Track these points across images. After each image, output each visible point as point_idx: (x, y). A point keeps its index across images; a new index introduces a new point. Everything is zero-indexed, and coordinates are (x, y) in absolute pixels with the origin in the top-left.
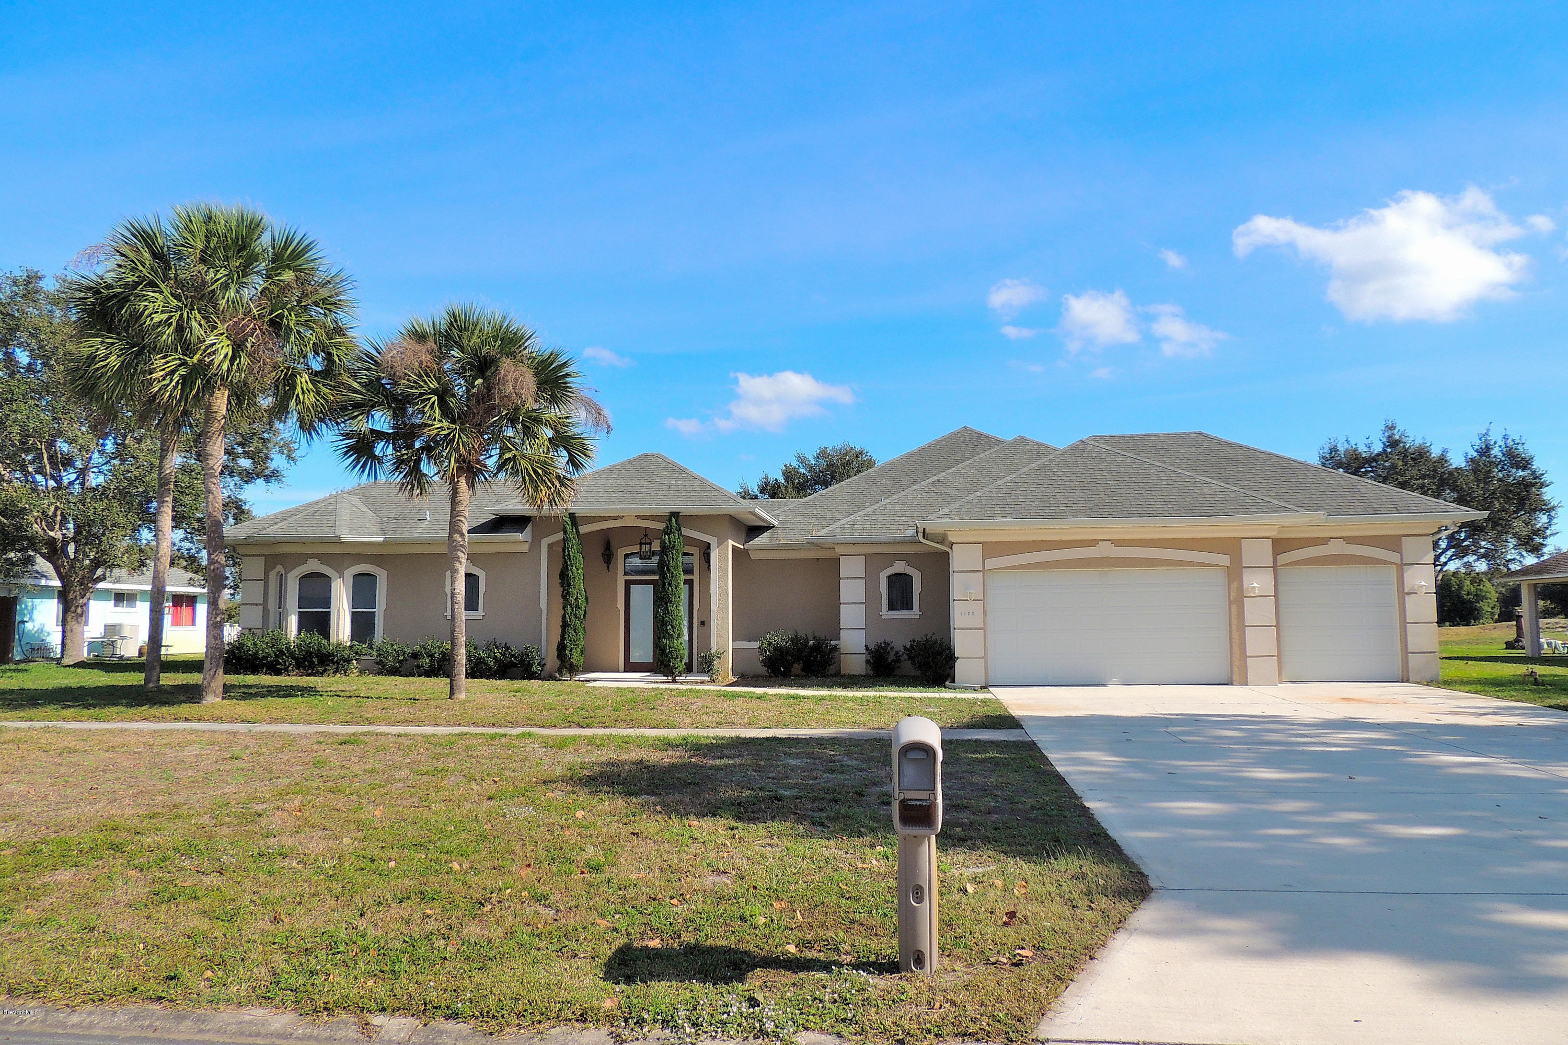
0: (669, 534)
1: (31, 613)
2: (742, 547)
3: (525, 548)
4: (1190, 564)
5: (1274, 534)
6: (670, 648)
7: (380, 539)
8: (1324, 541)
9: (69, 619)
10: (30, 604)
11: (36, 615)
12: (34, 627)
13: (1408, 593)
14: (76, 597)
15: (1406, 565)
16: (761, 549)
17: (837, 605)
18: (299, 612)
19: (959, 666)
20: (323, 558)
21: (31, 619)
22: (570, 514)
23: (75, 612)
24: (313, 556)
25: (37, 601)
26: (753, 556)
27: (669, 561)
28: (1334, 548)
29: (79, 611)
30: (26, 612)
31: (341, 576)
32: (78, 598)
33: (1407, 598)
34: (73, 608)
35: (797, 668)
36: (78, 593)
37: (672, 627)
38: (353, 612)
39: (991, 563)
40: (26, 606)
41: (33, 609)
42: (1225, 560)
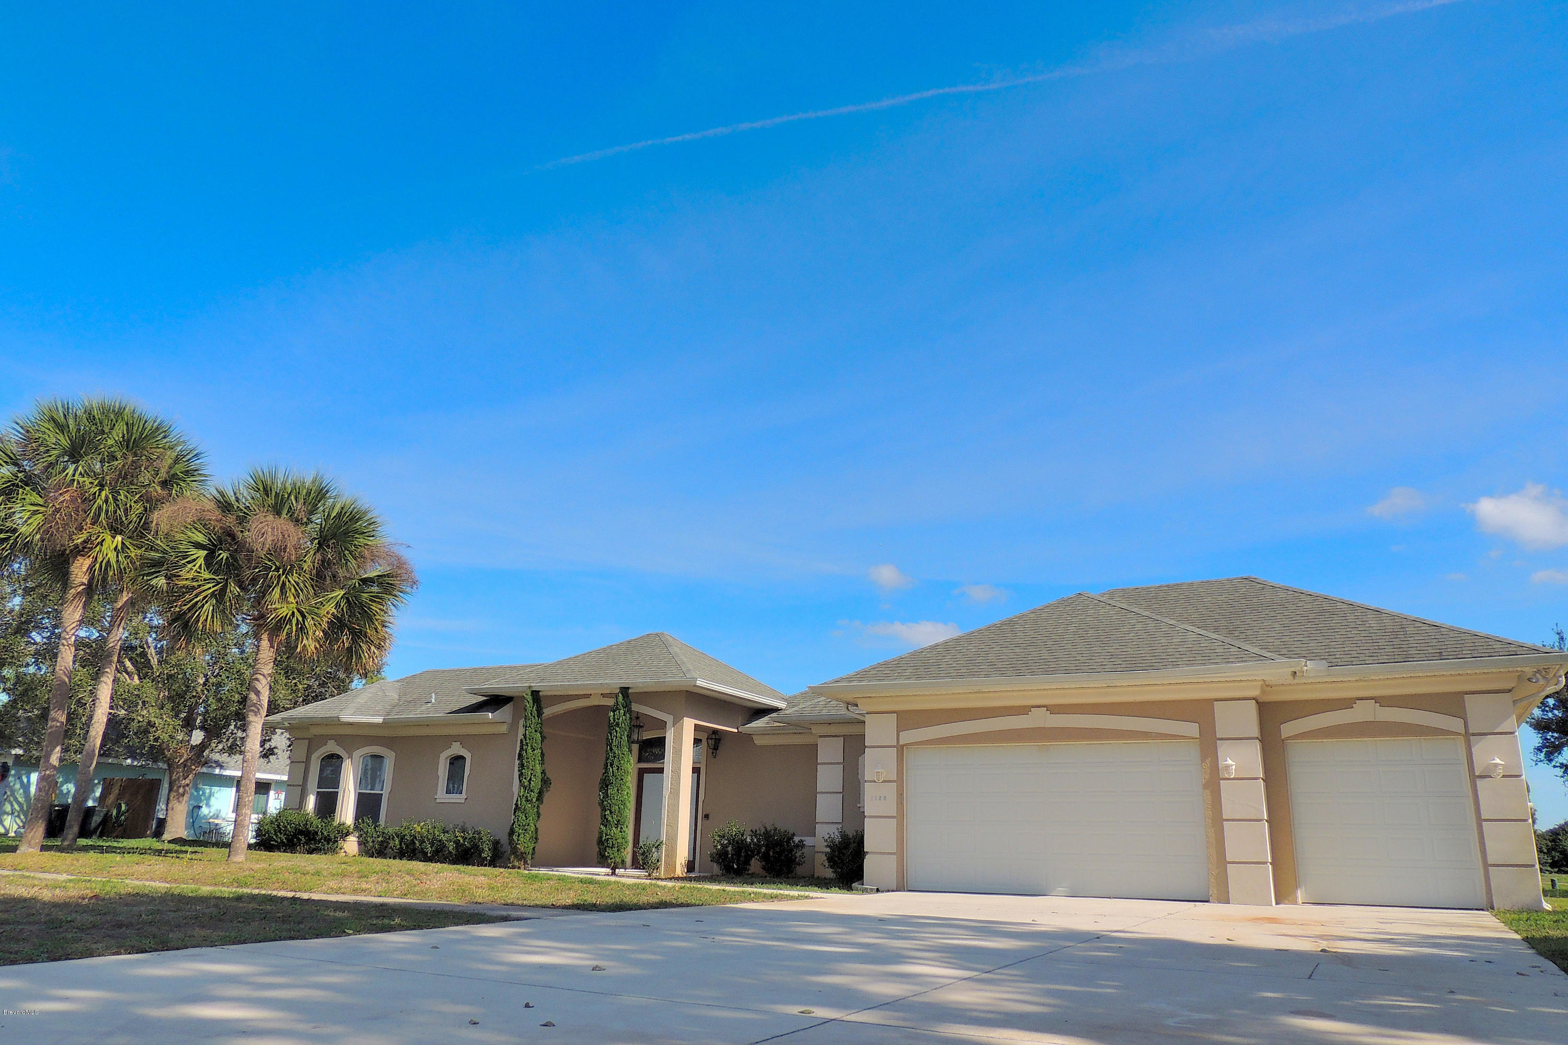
0: (614, 711)
1: (208, 799)
2: (736, 731)
3: (503, 729)
4: (1146, 735)
5: (1255, 693)
6: (606, 835)
7: (379, 720)
8: (1347, 704)
9: (171, 798)
10: (208, 791)
11: (213, 801)
12: (210, 812)
13: (1481, 777)
14: (179, 778)
15: (1474, 735)
16: (764, 733)
17: (815, 794)
18: (318, 792)
19: (868, 863)
20: (340, 739)
21: (208, 805)
22: (533, 692)
23: (177, 791)
24: (332, 737)
25: (215, 789)
26: (758, 741)
27: (612, 740)
28: (1361, 713)
29: (181, 790)
30: (203, 798)
31: (350, 757)
32: (181, 779)
33: (1480, 783)
34: (175, 788)
35: (755, 865)
36: (181, 774)
37: (611, 813)
38: (359, 793)
39: (908, 737)
40: (204, 793)
41: (210, 796)
42: (1192, 729)
